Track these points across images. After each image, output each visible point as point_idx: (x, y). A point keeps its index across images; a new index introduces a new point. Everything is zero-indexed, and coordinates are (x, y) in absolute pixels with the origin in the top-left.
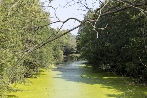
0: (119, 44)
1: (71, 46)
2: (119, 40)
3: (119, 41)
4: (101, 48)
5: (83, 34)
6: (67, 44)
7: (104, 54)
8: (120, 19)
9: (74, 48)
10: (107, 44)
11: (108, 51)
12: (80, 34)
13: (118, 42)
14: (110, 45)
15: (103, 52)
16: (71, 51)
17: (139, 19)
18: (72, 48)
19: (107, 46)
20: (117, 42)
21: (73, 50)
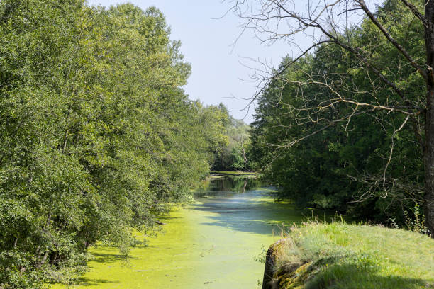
0: (363, 145)
1: (231, 150)
2: (362, 136)
3: (363, 139)
4: (318, 155)
5: (272, 119)
6: (222, 143)
7: (323, 171)
8: (365, 86)
9: (237, 155)
10: (332, 146)
11: (335, 163)
12: (260, 119)
13: (360, 141)
14: (339, 148)
15: (321, 167)
16: (230, 163)
17: (409, 88)
18: (233, 157)
19: (332, 151)
20: (358, 140)
21: (236, 162)
